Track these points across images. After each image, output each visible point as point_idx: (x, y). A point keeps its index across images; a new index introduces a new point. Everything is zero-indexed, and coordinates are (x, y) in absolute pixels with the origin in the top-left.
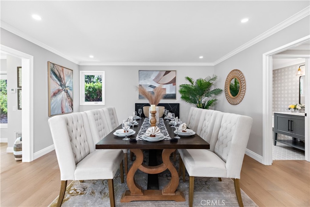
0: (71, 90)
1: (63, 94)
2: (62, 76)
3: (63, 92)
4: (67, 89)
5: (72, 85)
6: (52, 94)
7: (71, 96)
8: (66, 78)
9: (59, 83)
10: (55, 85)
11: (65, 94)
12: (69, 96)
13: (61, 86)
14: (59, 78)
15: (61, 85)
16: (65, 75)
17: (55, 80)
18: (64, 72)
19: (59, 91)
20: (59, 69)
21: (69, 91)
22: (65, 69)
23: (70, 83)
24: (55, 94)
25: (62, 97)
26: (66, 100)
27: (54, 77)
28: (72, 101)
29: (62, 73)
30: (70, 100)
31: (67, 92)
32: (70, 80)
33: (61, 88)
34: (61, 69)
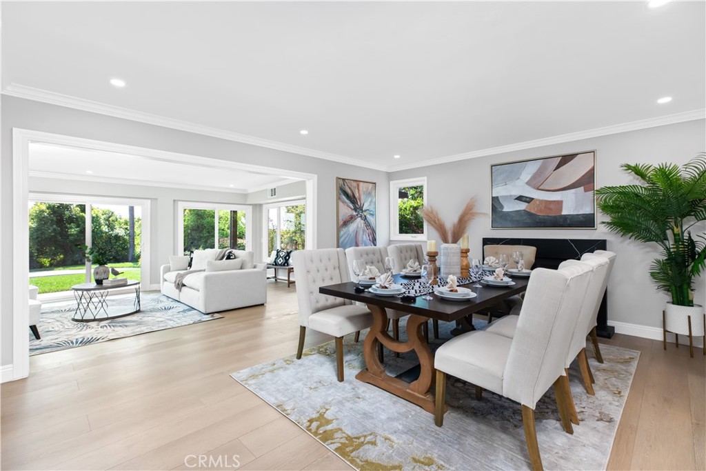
0: (373, 215)
1: (359, 222)
2: (357, 195)
3: (359, 219)
4: (365, 214)
5: (374, 206)
6: (341, 222)
7: (373, 224)
8: (362, 197)
9: (351, 206)
10: (346, 210)
11: (362, 222)
12: (368, 225)
13: (356, 211)
14: (353, 199)
15: (355, 209)
16: (361, 194)
17: (346, 203)
18: (361, 188)
19: (352, 218)
20: (351, 185)
21: (368, 216)
22: (361, 184)
23: (370, 205)
24: (346, 223)
25: (358, 227)
26: (364, 231)
27: (344, 198)
28: (374, 232)
29: (357, 190)
30: (370, 231)
31: (365, 219)
32: (371, 200)
33: (355, 213)
34: (355, 184)
